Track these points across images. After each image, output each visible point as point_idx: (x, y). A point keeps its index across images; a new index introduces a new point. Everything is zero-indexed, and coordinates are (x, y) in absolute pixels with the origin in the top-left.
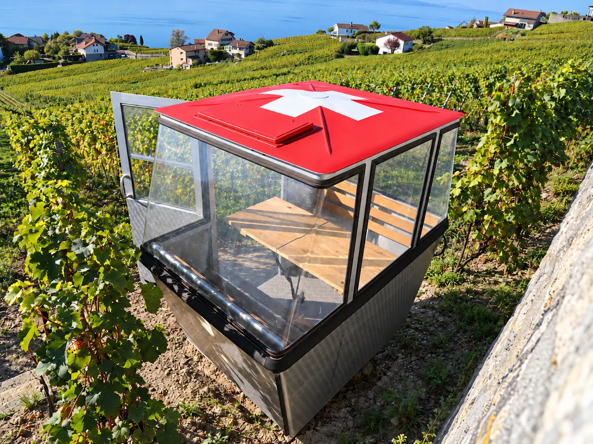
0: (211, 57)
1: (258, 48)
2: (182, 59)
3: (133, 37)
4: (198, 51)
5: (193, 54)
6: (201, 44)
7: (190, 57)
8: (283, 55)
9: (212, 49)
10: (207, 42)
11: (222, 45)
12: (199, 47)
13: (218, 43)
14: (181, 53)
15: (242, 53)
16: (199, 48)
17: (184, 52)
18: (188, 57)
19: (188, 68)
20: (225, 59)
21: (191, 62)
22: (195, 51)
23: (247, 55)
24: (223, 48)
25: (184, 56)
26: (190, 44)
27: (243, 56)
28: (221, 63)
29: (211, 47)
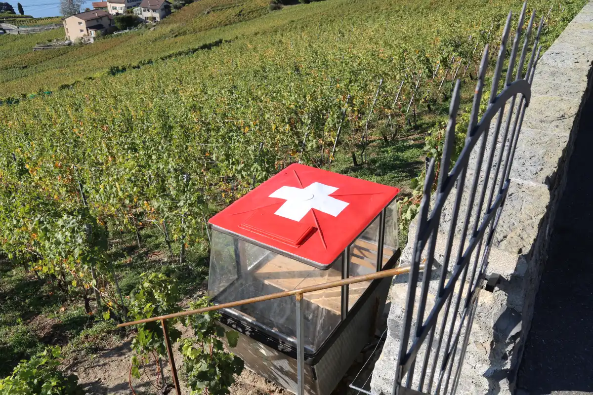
0: (118, 25)
1: (176, 7)
2: (82, 31)
3: (7, 4)
4: (101, 18)
5: (95, 23)
6: (102, 8)
7: (91, 28)
8: (208, 13)
9: (117, 14)
10: (110, 6)
11: (129, 9)
12: (101, 13)
13: (124, 5)
14: (80, 23)
15: (157, 15)
16: (101, 15)
17: (83, 22)
18: (88, 27)
19: (92, 41)
20: (136, 26)
21: (93, 33)
22: (97, 19)
23: (162, 17)
24: (132, 12)
25: (83, 26)
26: (88, 10)
27: (158, 19)
28: (132, 31)
29: (116, 11)
